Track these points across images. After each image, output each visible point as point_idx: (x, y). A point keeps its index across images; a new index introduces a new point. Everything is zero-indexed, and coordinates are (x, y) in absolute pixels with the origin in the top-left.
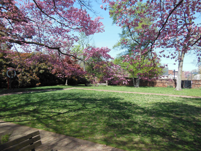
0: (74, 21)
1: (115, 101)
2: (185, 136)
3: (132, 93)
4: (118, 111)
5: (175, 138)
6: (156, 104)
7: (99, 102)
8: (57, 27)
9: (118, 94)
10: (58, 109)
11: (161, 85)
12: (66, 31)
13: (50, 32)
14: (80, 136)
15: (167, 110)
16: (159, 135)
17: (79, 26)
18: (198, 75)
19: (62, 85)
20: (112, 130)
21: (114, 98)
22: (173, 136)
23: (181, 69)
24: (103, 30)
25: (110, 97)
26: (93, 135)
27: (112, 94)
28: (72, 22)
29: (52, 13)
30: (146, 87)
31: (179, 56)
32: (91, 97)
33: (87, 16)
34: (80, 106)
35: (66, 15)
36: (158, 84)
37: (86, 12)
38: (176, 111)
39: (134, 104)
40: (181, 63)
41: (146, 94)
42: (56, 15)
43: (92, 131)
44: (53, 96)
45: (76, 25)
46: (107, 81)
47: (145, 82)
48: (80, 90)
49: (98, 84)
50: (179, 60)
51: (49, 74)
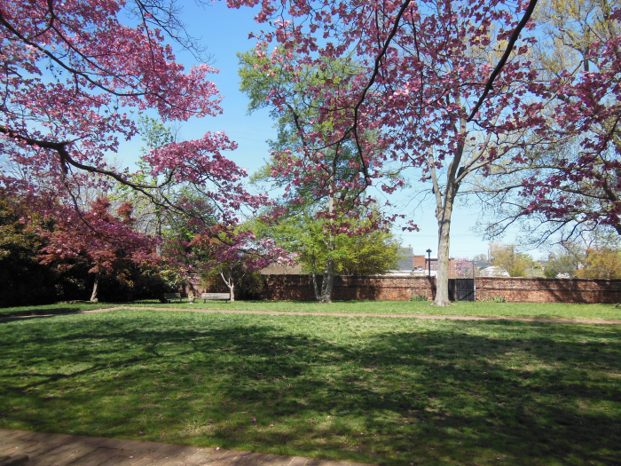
0: (120, 70)
1: (257, 333)
2: (463, 404)
3: (310, 314)
4: (264, 359)
5: (435, 414)
6: (382, 336)
7: (202, 338)
8: (58, 85)
9: (266, 317)
10: (52, 365)
11: (395, 294)
12: (94, 100)
14: (131, 433)
15: (413, 349)
16: (388, 408)
17: (139, 88)
18: (490, 269)
19: (77, 303)
20: (244, 406)
22: (428, 409)
23: (445, 244)
24: (217, 108)
25: (240, 325)
26: (178, 426)
27: (246, 318)
28: (113, 74)
29: (42, 35)
30: (353, 302)
31: (438, 207)
32: (179, 327)
33: (165, 50)
34: (137, 350)
35: (91, 46)
36: (385, 292)
37: (162, 39)
38: (437, 350)
39: (315, 341)
40: (445, 227)
41: (351, 316)
42: (57, 43)
43: (173, 416)
44: (38, 330)
45: (126, 84)
46: (232, 288)
47: (350, 287)
48: (141, 312)
49: (204, 295)
50: (440, 219)
51: (27, 263)
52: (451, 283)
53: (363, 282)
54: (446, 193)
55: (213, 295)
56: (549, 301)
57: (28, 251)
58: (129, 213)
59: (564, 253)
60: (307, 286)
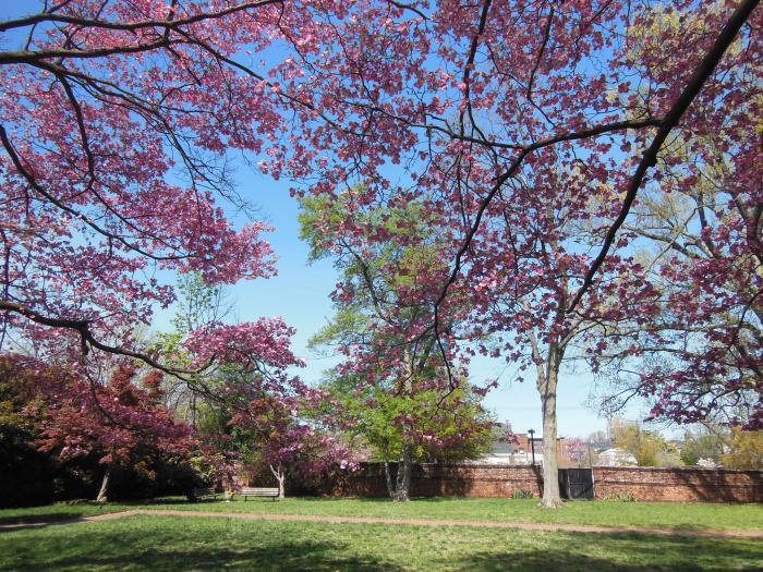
0: (162, 230)
1: (312, 554)
3: (381, 520)
6: (475, 559)
7: (240, 562)
8: (88, 248)
9: (324, 526)
11: (491, 488)
12: (128, 264)
13: (56, 265)
17: (182, 249)
18: (611, 452)
19: (79, 503)
21: (308, 544)
23: (551, 425)
24: (271, 269)
25: (290, 539)
27: (299, 527)
28: (153, 236)
29: (79, 197)
30: (437, 500)
31: (540, 377)
32: (210, 545)
33: (215, 213)
35: (131, 207)
36: (478, 486)
37: (212, 201)
39: (387, 566)
40: (550, 402)
41: (435, 524)
42: (94, 204)
44: (25, 550)
45: (167, 245)
46: (281, 480)
47: (433, 478)
48: (161, 518)
49: (246, 490)
50: (543, 393)
51: (22, 450)
52: (563, 474)
53: (449, 473)
54: (549, 360)
55: (256, 490)
56: (690, 500)
57: (25, 435)
58: (157, 384)
59: (703, 432)
60: (378, 477)
